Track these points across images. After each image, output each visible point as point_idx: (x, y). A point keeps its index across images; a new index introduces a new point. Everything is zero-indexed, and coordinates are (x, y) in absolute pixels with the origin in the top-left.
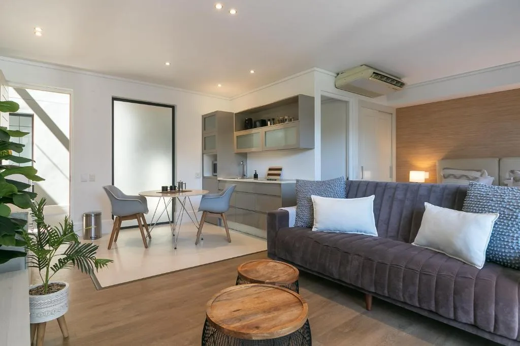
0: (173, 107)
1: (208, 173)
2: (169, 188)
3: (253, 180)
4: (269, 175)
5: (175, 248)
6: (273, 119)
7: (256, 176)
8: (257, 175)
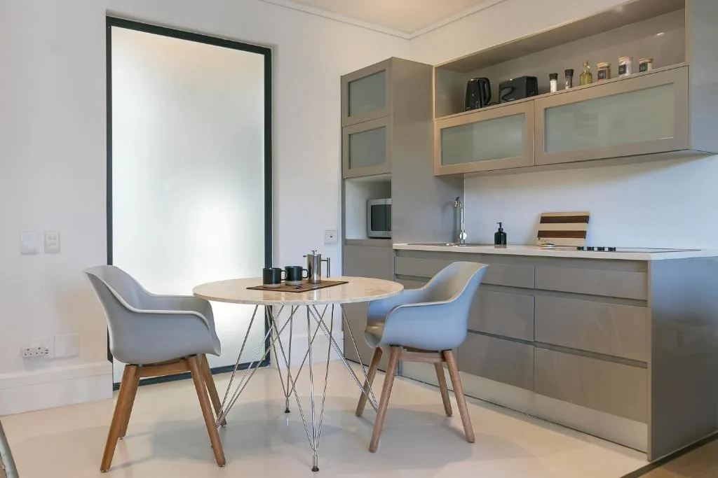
0: (266, 52)
1: (356, 232)
2: (283, 275)
3: (493, 250)
4: (542, 234)
5: (315, 469)
6: (570, 73)
7: (500, 238)
8: (505, 235)
